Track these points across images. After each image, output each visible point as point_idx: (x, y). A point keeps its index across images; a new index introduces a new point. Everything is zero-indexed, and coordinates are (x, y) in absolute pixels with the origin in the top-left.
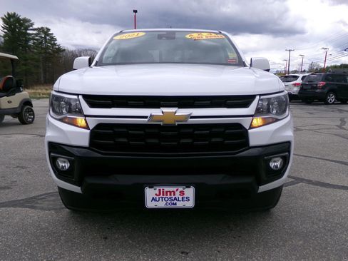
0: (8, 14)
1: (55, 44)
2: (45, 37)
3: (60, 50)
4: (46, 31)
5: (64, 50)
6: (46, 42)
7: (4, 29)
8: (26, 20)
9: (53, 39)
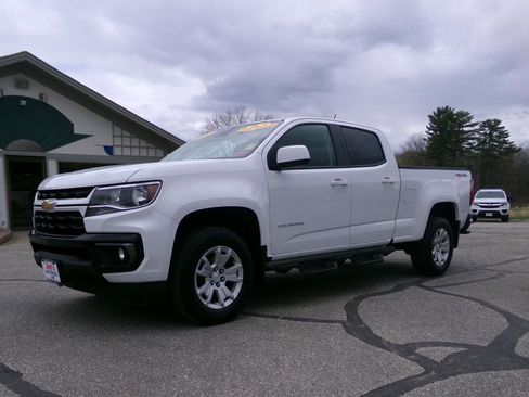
0: (439, 109)
1: (505, 142)
2: (491, 134)
3: (512, 150)
4: (493, 125)
5: (520, 149)
6: (491, 140)
7: (430, 129)
8: (462, 114)
9: (504, 134)
